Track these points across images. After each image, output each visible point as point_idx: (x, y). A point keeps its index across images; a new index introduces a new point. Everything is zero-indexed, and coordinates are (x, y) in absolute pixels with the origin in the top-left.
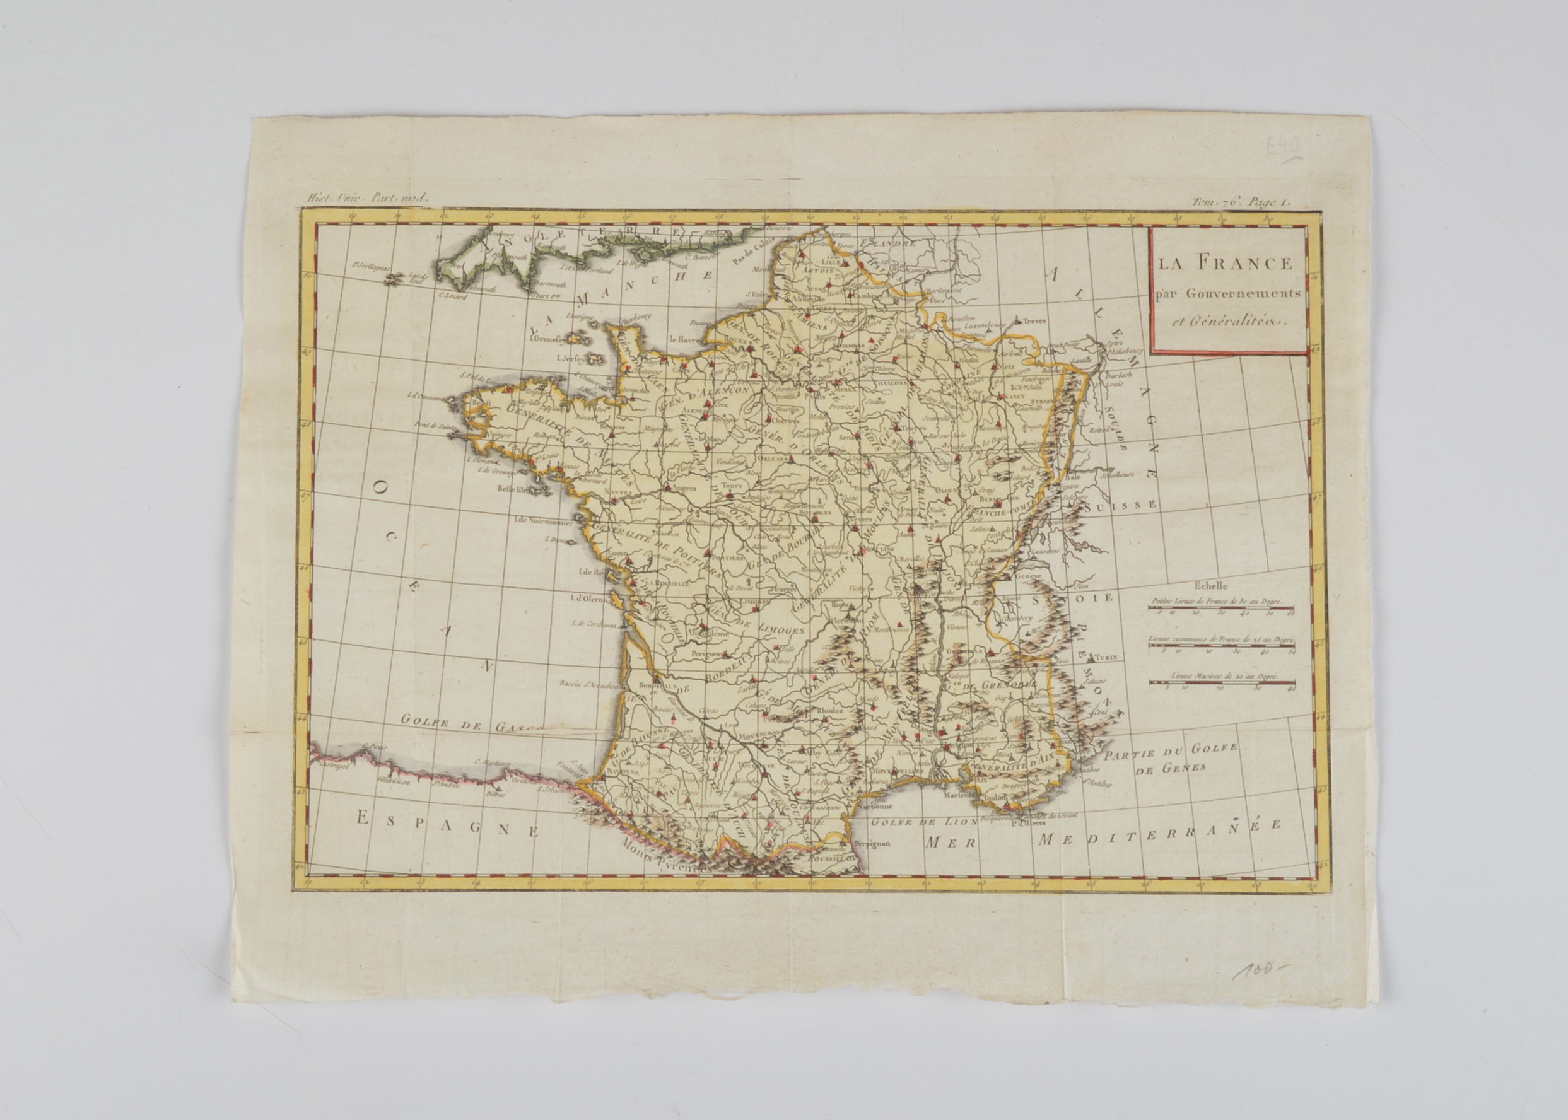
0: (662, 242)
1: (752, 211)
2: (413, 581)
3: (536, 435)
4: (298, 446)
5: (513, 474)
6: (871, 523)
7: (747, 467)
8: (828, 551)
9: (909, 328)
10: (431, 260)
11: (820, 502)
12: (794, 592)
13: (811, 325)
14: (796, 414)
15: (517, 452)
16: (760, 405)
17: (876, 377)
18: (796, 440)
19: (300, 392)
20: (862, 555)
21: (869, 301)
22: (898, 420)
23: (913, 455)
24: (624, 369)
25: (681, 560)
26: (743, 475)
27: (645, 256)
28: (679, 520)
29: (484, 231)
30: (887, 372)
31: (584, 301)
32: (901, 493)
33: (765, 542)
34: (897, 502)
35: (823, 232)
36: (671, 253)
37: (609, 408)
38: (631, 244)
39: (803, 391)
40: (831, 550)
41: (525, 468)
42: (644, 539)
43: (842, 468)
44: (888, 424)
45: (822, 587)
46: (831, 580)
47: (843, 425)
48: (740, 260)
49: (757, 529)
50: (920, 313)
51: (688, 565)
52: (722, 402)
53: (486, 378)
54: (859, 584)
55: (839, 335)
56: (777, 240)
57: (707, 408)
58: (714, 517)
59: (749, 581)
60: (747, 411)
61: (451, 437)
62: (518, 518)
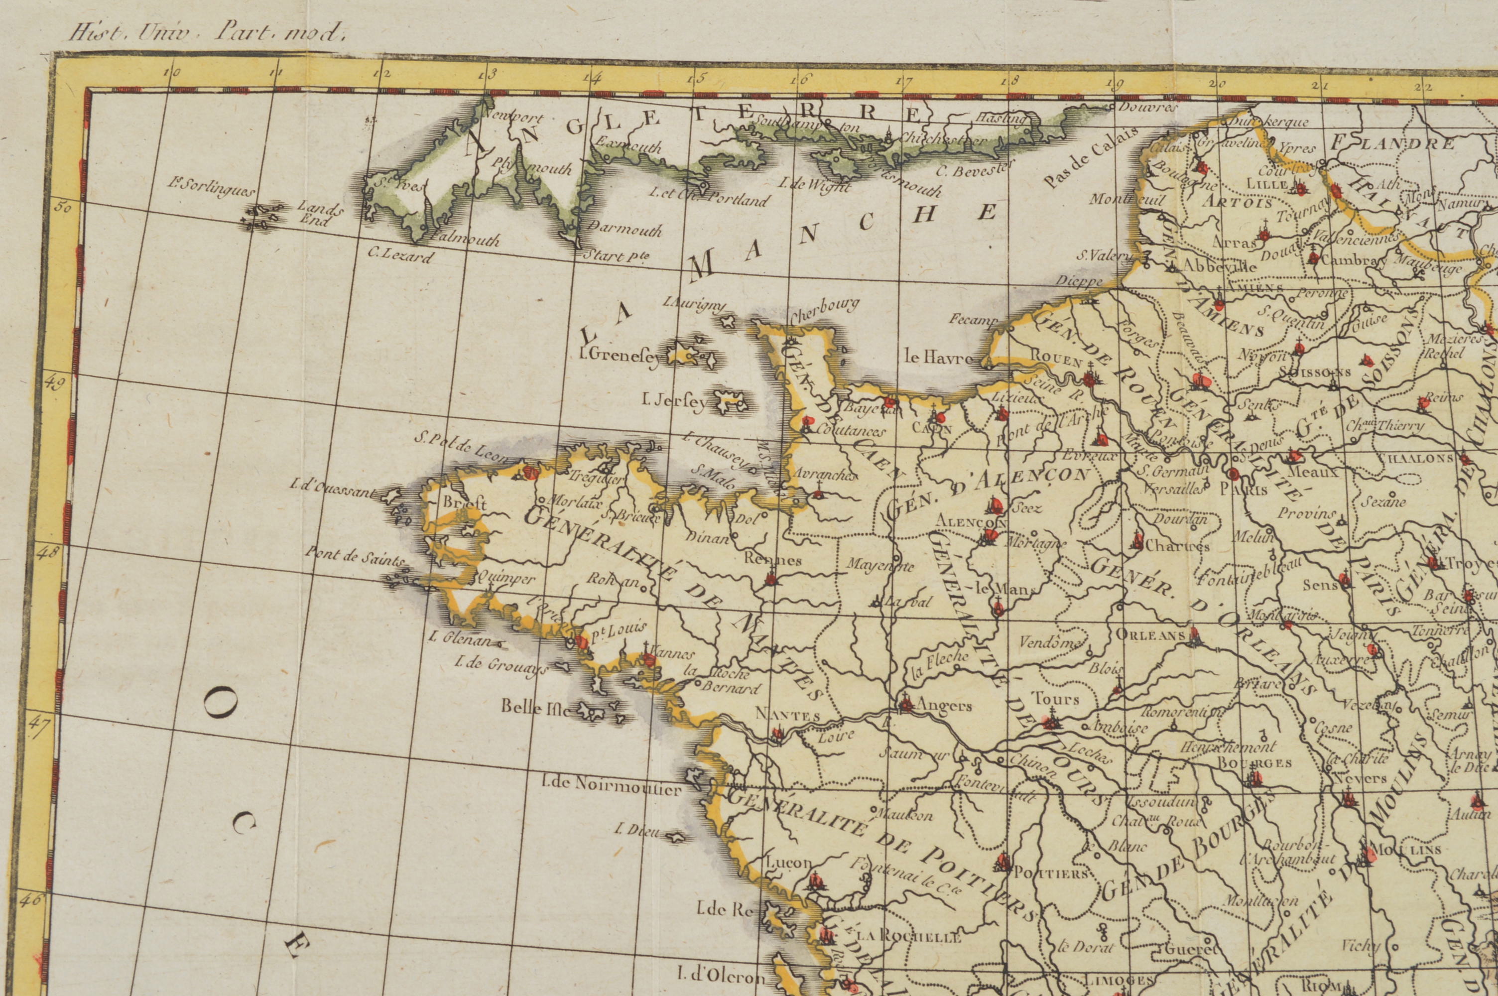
0: (883, 136)
1: (1083, 68)
2: (294, 932)
3: (593, 578)
4: (27, 603)
5: (537, 671)
6: (1386, 787)
7: (1090, 655)
8: (1287, 854)
9: (1450, 333)
10: (350, 173)
11: (1264, 738)
12: (1211, 957)
13: (1229, 325)
14: (1202, 529)
15: (547, 620)
16: (1116, 509)
17: (1382, 443)
18: (1204, 592)
19: (36, 474)
20: (1368, 864)
21: (1358, 272)
22: (1436, 543)
23: (1475, 626)
24: (797, 424)
25: (941, 878)
26: (1081, 673)
27: (843, 167)
28: (934, 781)
29: (474, 108)
30: (1407, 433)
31: (706, 269)
32: (1451, 715)
33: (1138, 835)
34: (1443, 737)
35: (1245, 116)
36: (901, 162)
37: (764, 516)
38: (811, 141)
39: (1217, 476)
40: (1294, 853)
41: (567, 656)
42: (851, 827)
43: (1312, 658)
44: (1414, 553)
45: (1277, 943)
46: (1298, 926)
47: (1312, 557)
48: (1061, 178)
49: (1119, 804)
50: (1475, 299)
51: (956, 891)
52: (1027, 502)
53: (475, 445)
54: (1363, 935)
55: (1291, 349)
56: (1144, 134)
57: (993, 517)
58: (1016, 775)
59: (1103, 930)
60: (1086, 523)
61: (391, 583)
62: (550, 778)
